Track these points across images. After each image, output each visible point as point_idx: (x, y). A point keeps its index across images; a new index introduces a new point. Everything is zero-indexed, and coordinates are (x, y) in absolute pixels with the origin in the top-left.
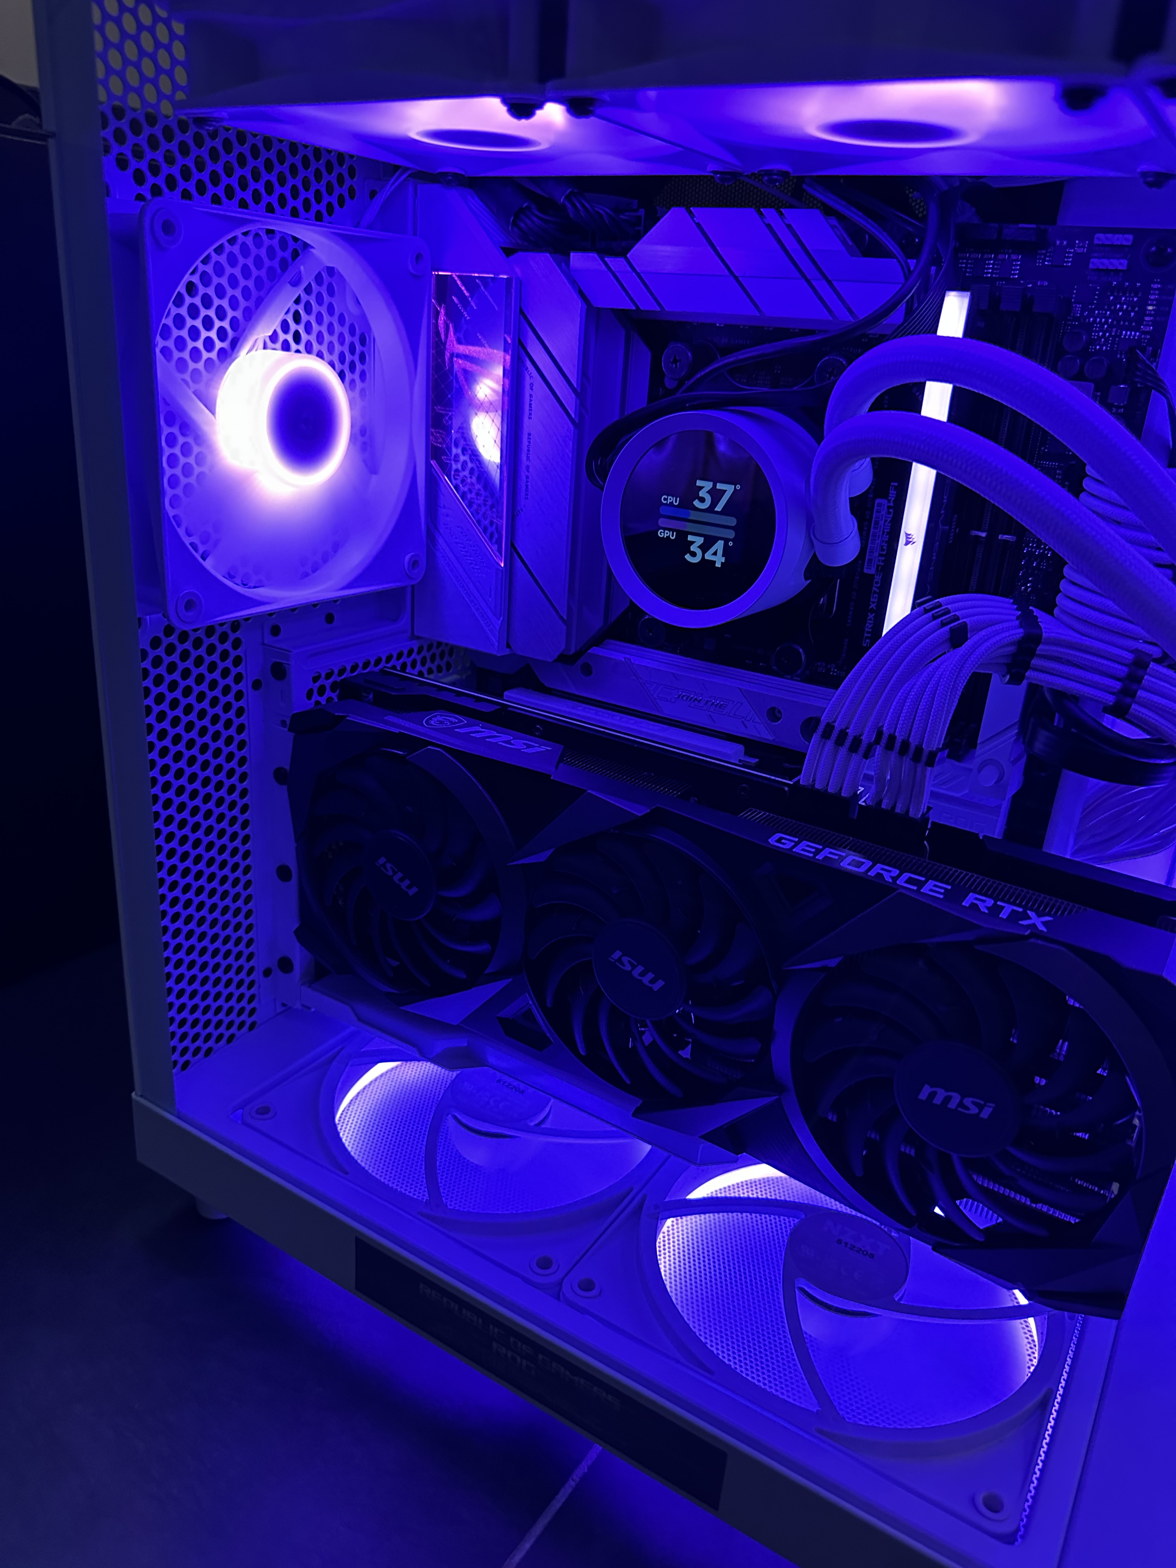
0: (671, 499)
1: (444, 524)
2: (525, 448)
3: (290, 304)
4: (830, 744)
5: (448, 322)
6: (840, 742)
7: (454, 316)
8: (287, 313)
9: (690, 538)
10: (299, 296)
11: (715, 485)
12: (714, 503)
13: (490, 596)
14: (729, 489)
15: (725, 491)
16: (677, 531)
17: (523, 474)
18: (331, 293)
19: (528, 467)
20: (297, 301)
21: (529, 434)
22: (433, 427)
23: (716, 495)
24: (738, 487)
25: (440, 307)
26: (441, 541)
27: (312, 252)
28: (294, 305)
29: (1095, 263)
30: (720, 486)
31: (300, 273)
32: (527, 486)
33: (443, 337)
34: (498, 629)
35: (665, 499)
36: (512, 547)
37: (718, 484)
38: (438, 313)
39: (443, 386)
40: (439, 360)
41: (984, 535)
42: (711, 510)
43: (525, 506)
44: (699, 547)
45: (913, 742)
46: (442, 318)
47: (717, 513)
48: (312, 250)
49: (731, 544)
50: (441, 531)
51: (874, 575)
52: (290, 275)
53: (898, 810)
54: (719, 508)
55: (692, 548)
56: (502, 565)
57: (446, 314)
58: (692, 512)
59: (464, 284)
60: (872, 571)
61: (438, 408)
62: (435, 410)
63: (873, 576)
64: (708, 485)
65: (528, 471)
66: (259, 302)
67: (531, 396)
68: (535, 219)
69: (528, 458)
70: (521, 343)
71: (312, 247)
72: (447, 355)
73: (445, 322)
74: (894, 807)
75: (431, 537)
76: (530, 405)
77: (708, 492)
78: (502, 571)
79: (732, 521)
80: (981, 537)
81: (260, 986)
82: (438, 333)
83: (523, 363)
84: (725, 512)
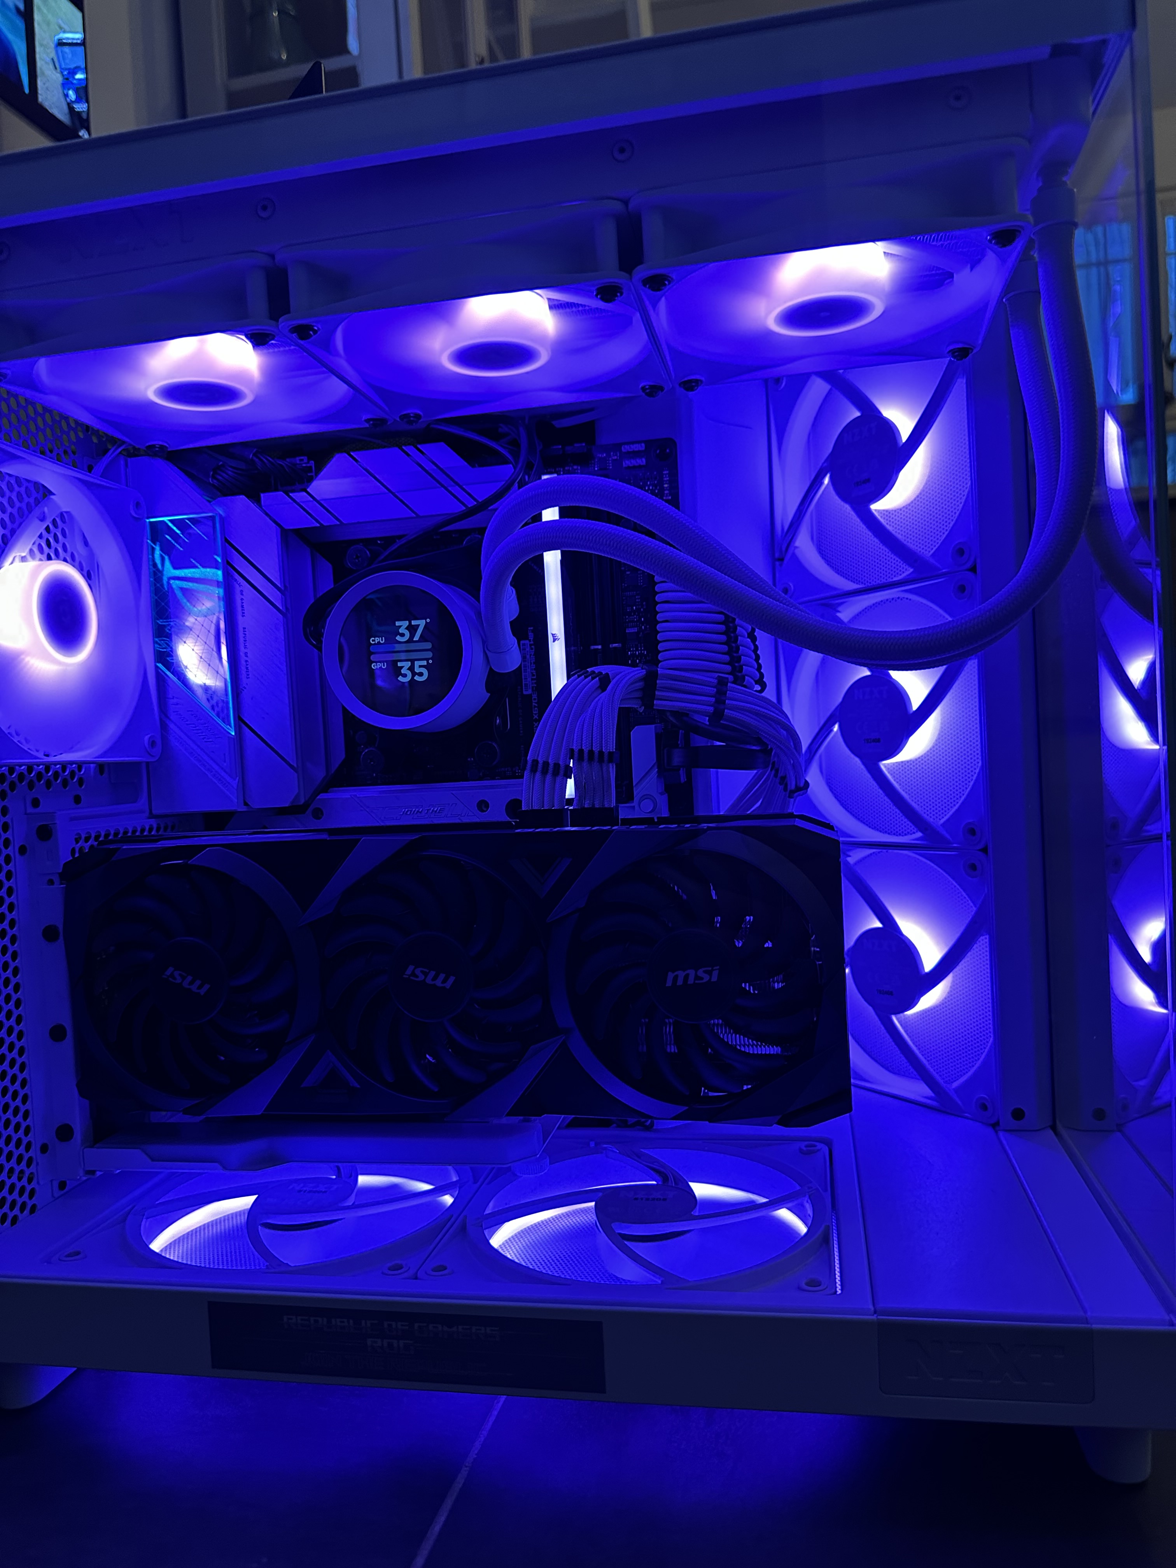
0: (377, 640)
1: (174, 712)
2: (241, 640)
3: (35, 538)
4: (538, 775)
5: (164, 555)
6: (545, 772)
7: (167, 549)
8: (34, 544)
9: (399, 664)
10: (41, 533)
11: (410, 623)
12: (412, 635)
13: (225, 762)
14: (422, 623)
15: (419, 625)
16: (386, 661)
17: (243, 658)
18: (64, 535)
19: (246, 654)
20: (41, 536)
21: (244, 628)
22: (156, 638)
23: (412, 629)
24: (428, 620)
25: (155, 545)
26: (172, 726)
27: (51, 499)
28: (39, 539)
29: (626, 463)
30: (414, 623)
31: (44, 513)
32: (247, 668)
33: (160, 566)
34: (236, 788)
35: (373, 641)
36: (239, 719)
37: (412, 621)
38: (153, 549)
39: (163, 604)
40: (158, 585)
41: (600, 647)
42: (410, 640)
43: (247, 684)
44: (408, 669)
45: (596, 750)
46: (158, 552)
47: (416, 642)
48: (52, 497)
49: (431, 661)
50: (172, 718)
51: (531, 694)
52: (37, 512)
53: (597, 806)
54: (416, 638)
55: (403, 671)
56: (233, 733)
57: (161, 550)
58: (396, 645)
59: (175, 525)
60: (530, 692)
61: (160, 622)
62: (158, 623)
63: (530, 696)
64: (406, 623)
65: (247, 656)
66: (13, 532)
67: (242, 599)
68: (230, 472)
69: (245, 647)
70: (229, 563)
71: (54, 494)
72: (165, 579)
73: (161, 556)
74: (593, 805)
75: (164, 727)
76: (242, 606)
77: (406, 628)
78: (234, 739)
79: (428, 645)
80: (598, 649)
81: (37, 1164)
82: (155, 565)
83: (232, 577)
84: (423, 639)
